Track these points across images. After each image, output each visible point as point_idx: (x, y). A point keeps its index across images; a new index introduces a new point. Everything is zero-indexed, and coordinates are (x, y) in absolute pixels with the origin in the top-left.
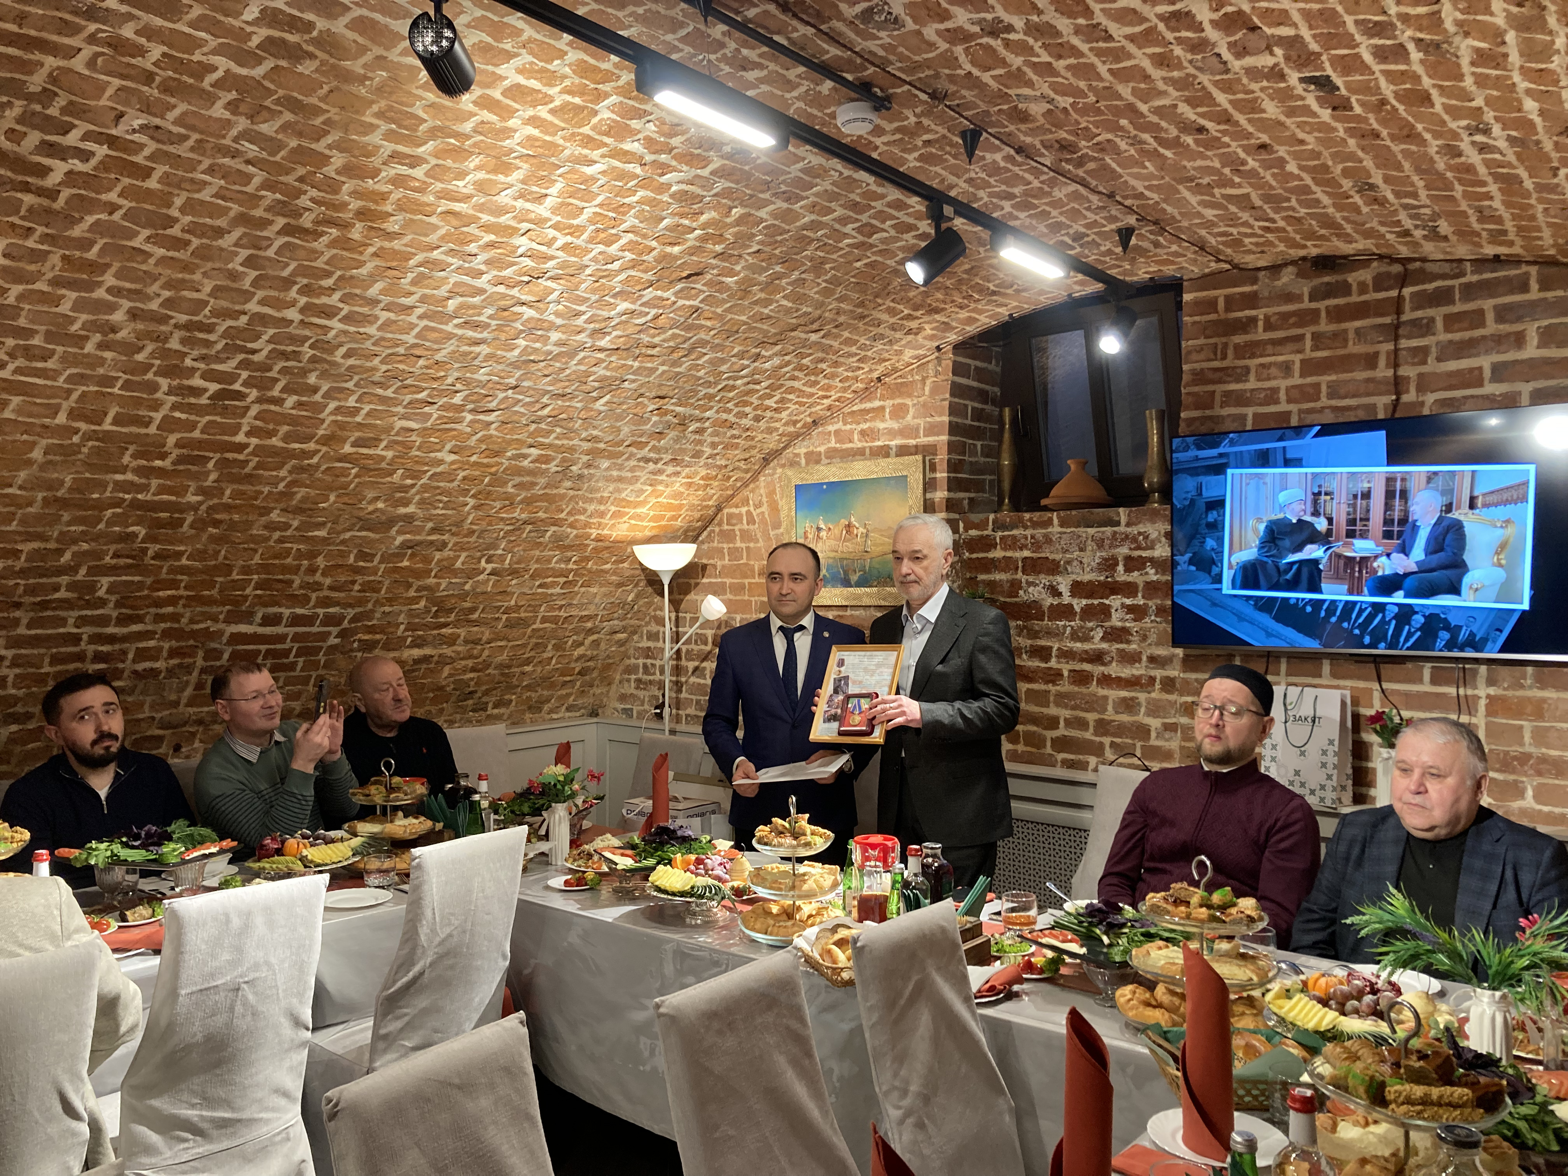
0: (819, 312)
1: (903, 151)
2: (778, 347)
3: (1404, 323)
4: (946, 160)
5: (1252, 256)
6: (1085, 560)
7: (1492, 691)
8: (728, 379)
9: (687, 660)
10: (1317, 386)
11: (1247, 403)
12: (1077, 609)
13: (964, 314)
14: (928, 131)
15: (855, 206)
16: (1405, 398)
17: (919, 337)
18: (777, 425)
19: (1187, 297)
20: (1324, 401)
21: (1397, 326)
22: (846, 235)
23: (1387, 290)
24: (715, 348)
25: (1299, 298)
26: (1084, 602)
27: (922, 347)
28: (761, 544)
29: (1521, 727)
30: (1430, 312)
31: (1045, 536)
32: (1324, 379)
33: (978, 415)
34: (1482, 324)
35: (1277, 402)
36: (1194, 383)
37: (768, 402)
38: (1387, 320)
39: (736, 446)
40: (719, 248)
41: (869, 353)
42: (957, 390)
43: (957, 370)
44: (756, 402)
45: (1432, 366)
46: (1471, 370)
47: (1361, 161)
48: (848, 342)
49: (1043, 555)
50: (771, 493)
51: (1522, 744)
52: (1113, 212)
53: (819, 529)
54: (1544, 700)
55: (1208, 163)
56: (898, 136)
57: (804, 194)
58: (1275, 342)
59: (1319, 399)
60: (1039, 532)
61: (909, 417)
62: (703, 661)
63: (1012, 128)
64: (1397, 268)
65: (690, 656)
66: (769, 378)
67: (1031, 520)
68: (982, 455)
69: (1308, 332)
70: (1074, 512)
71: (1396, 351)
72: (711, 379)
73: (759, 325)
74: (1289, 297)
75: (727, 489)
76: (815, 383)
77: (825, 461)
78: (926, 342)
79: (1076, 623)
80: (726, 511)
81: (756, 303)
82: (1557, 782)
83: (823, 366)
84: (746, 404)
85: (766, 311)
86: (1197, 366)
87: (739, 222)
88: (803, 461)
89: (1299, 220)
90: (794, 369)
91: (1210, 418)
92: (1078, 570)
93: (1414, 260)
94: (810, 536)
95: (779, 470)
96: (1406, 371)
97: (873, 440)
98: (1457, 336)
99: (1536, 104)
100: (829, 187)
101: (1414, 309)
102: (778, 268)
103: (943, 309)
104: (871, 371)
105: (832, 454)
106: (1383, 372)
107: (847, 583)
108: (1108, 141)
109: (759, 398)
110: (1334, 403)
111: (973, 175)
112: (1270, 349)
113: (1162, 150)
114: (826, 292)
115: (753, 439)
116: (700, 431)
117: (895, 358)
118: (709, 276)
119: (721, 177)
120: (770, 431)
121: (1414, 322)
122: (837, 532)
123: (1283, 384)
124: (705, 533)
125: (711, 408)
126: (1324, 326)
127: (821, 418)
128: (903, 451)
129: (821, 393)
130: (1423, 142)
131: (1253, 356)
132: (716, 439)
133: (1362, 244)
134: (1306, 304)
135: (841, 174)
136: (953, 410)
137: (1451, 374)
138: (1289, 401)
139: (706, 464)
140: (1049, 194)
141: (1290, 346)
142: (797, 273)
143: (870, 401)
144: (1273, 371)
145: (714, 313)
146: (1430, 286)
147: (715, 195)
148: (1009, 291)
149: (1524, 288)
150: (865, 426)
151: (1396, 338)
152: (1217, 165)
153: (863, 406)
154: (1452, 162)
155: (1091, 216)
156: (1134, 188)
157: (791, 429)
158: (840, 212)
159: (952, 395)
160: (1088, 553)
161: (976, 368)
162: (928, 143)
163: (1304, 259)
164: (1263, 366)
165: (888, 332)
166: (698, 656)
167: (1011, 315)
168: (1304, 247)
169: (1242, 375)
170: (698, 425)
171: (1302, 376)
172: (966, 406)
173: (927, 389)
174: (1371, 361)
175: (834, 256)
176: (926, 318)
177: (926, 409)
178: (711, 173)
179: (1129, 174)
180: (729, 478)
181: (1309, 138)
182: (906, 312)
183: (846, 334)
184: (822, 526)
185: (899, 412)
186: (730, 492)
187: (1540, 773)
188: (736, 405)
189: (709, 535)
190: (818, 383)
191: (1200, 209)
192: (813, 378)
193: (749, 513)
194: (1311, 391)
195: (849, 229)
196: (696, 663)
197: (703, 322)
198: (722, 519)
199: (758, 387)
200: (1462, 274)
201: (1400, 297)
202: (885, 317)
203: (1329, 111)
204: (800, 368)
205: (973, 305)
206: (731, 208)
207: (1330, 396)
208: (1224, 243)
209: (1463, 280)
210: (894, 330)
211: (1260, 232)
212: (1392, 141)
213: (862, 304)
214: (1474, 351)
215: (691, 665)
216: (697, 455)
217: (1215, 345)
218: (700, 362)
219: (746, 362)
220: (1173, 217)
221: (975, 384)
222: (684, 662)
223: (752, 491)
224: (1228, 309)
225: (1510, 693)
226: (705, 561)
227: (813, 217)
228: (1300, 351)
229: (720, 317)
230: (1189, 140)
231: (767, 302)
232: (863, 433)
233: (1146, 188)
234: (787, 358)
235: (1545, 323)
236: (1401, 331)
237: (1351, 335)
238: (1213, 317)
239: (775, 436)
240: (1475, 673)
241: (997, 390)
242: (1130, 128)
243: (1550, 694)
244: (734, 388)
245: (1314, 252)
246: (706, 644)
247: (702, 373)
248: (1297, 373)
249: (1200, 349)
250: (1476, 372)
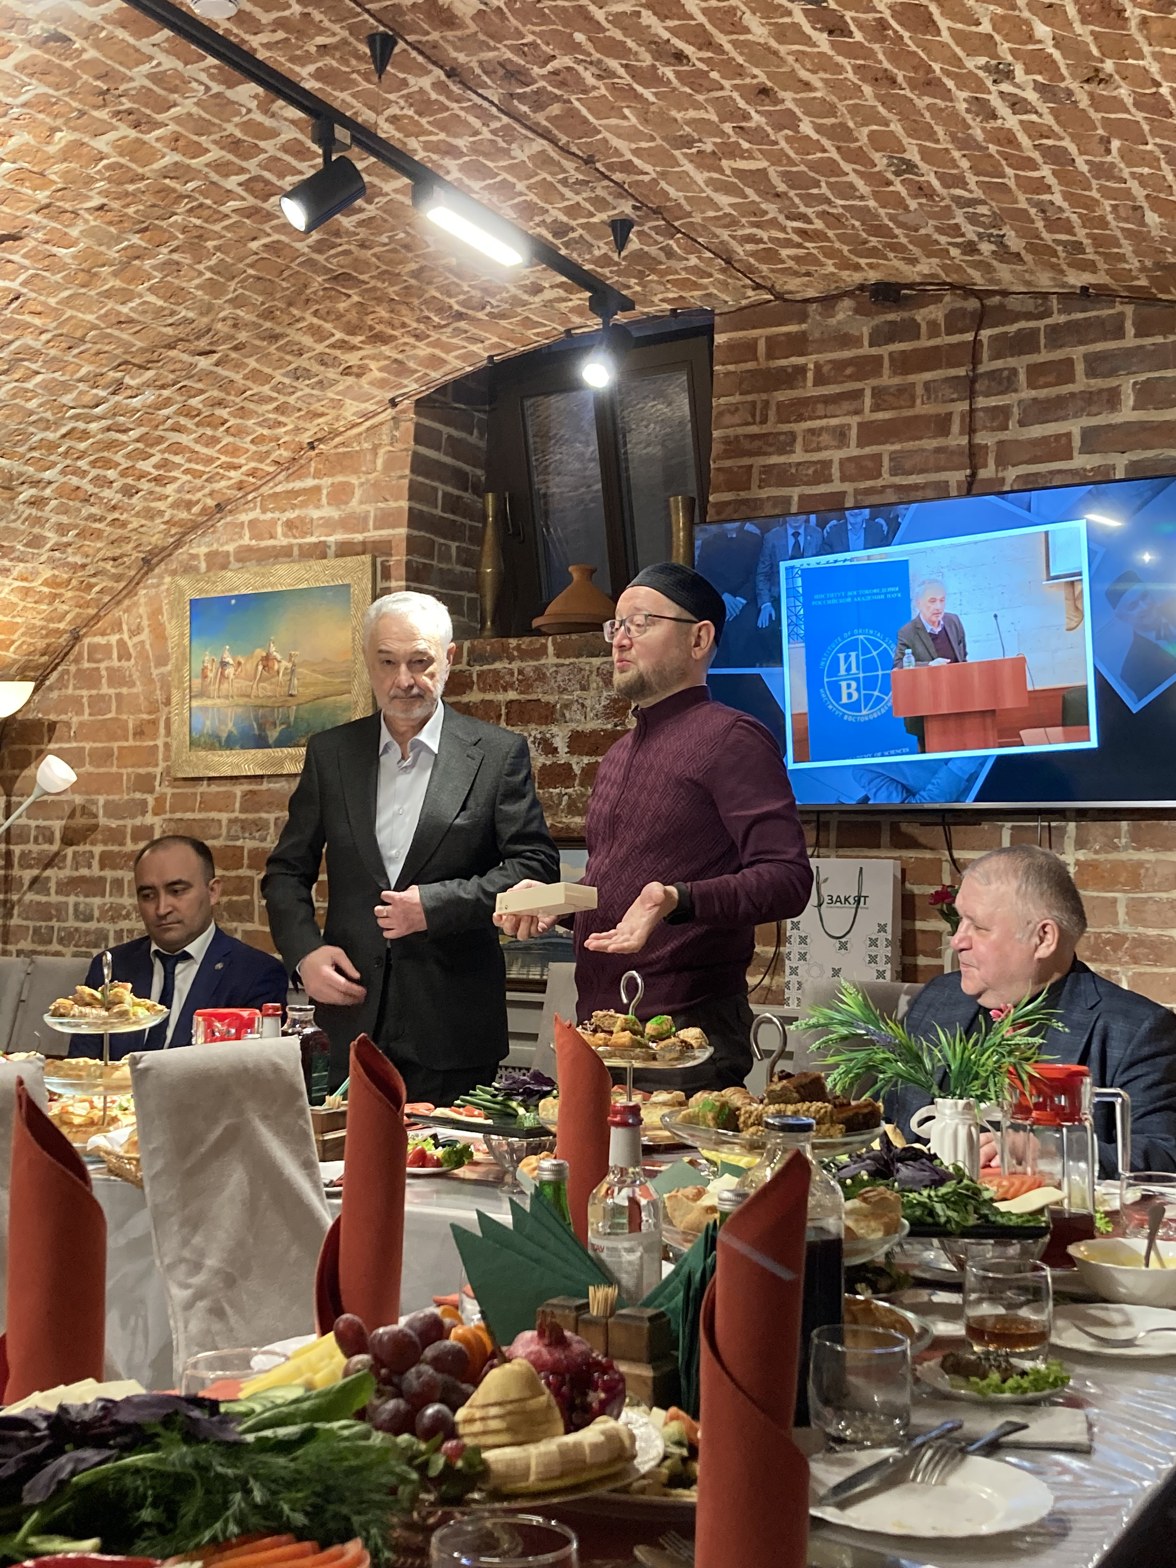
0: (205, 320)
1: (292, 59)
2: (150, 374)
3: (982, 375)
4: (355, 83)
5: (798, 281)
6: (588, 703)
7: (1082, 855)
8: (76, 417)
9: (22, 867)
10: (877, 457)
11: (792, 482)
12: (577, 769)
13: (423, 350)
14: (322, 31)
15: (234, 145)
16: (983, 474)
17: (364, 381)
18: (161, 505)
19: (720, 339)
20: (886, 478)
21: (972, 380)
22: (229, 194)
23: (962, 331)
24: (55, 364)
25: (856, 342)
26: (586, 760)
27: (367, 398)
28: (138, 689)
29: (1114, 901)
30: (1011, 362)
31: (537, 669)
32: (887, 449)
33: (452, 504)
34: (1070, 378)
35: (829, 480)
36: (727, 454)
37: (142, 465)
38: (961, 372)
39: (97, 535)
40: (42, 196)
41: (292, 400)
42: (419, 465)
43: (421, 436)
44: (125, 464)
45: (1014, 432)
46: (1058, 437)
47: (887, 125)
48: (256, 376)
49: (533, 697)
50: (156, 613)
51: (1115, 923)
52: (599, 192)
53: (224, 664)
54: (1140, 864)
55: (702, 114)
56: (281, 35)
57: (159, 117)
58: (827, 400)
59: (879, 475)
60: (529, 665)
61: (354, 502)
62: (46, 866)
63: (435, 36)
64: (973, 304)
65: (26, 861)
66: (140, 423)
67: (518, 648)
68: (459, 561)
69: (867, 386)
70: (574, 637)
71: (972, 411)
72: (49, 415)
73: (116, 333)
74: (846, 340)
75: (88, 605)
76: (213, 441)
77: (234, 565)
78: (375, 391)
79: (575, 790)
80: (86, 641)
81: (108, 294)
82: (1155, 970)
83: (224, 413)
84: (109, 464)
85: (125, 309)
86: (730, 432)
87: (66, 155)
88: (203, 566)
89: (838, 218)
90: (179, 413)
91: (745, 502)
92: (579, 716)
93: (994, 293)
94: (211, 675)
95: (167, 579)
96: (983, 438)
97: (304, 535)
98: (1042, 393)
99: (1048, 29)
100: (195, 110)
101: (992, 358)
102: (136, 239)
103: (393, 338)
104: (297, 430)
105: (245, 555)
106: (957, 440)
107: (261, 742)
108: (569, 69)
109: (128, 456)
110: (898, 480)
111: (398, 112)
112: (820, 409)
113: (639, 89)
114: (213, 288)
115: (124, 525)
116: (36, 503)
117: (333, 413)
118: (31, 244)
119: (32, 75)
120: (150, 514)
121: (992, 375)
122: (249, 666)
123: (836, 455)
124: (55, 675)
125: (53, 465)
126: (888, 379)
127: (229, 501)
128: (345, 550)
129: (224, 459)
130: (947, 95)
131: (800, 418)
132: (64, 519)
133: (926, 267)
134: (866, 350)
135: (208, 89)
136: (414, 493)
137: (1035, 443)
138: (843, 479)
139: (51, 560)
140: (507, 152)
141: (846, 406)
142: (165, 250)
143: (300, 478)
144: (825, 438)
145: (44, 304)
146: (1012, 328)
147: (24, 105)
148: (481, 315)
149: (1119, 333)
150: (291, 515)
151: (972, 396)
152: (714, 118)
153: (290, 486)
154: (988, 126)
155: (573, 198)
156: (617, 152)
157: (183, 515)
158: (215, 154)
159: (413, 471)
160: (592, 693)
161: (450, 437)
162: (323, 49)
163: (862, 287)
164: (812, 431)
165: (316, 367)
166: (38, 860)
167: (491, 358)
168: (857, 267)
169: (786, 444)
170: (33, 491)
171: (860, 445)
172: (435, 489)
173: (380, 462)
174: (942, 425)
175: (217, 227)
176: (368, 350)
177: (377, 491)
178: (16, 67)
179: (608, 128)
180: (90, 586)
181: (815, 80)
182: (339, 335)
183: (252, 363)
184: (229, 660)
185: (340, 495)
186: (92, 611)
187: (1135, 960)
188: (93, 464)
189: (61, 677)
190: (217, 440)
191: (709, 191)
192: (209, 432)
193: (121, 643)
194: (870, 464)
195: (232, 183)
196: (35, 872)
197: (28, 318)
198: (80, 653)
199: (123, 438)
200: (1048, 314)
201: (976, 342)
202: (307, 340)
203: (825, 35)
204: (187, 412)
205: (434, 335)
206: (54, 130)
207: (894, 472)
208: (753, 254)
209: (1048, 321)
210: (323, 363)
211: (796, 239)
212: (913, 88)
213: (268, 315)
214: (1062, 413)
215: (28, 875)
216: (36, 542)
217: (753, 404)
218: (30, 385)
219: (102, 393)
220: (679, 205)
221: (448, 460)
222: (16, 872)
223: (127, 610)
224: (770, 356)
225: (1102, 857)
226: (53, 717)
227: (177, 157)
228: (858, 412)
229: (55, 313)
230: (668, 72)
231: (126, 296)
232: (290, 525)
233: (636, 152)
234: (166, 393)
235: (1142, 377)
236: (977, 386)
237: (920, 390)
238: (750, 365)
239: (158, 525)
240: (1062, 831)
241: (479, 472)
242: (589, 47)
243: (1147, 855)
244: (85, 435)
245: (873, 276)
246: (51, 842)
247: (32, 404)
248: (853, 442)
249: (734, 409)
250: (1063, 441)
